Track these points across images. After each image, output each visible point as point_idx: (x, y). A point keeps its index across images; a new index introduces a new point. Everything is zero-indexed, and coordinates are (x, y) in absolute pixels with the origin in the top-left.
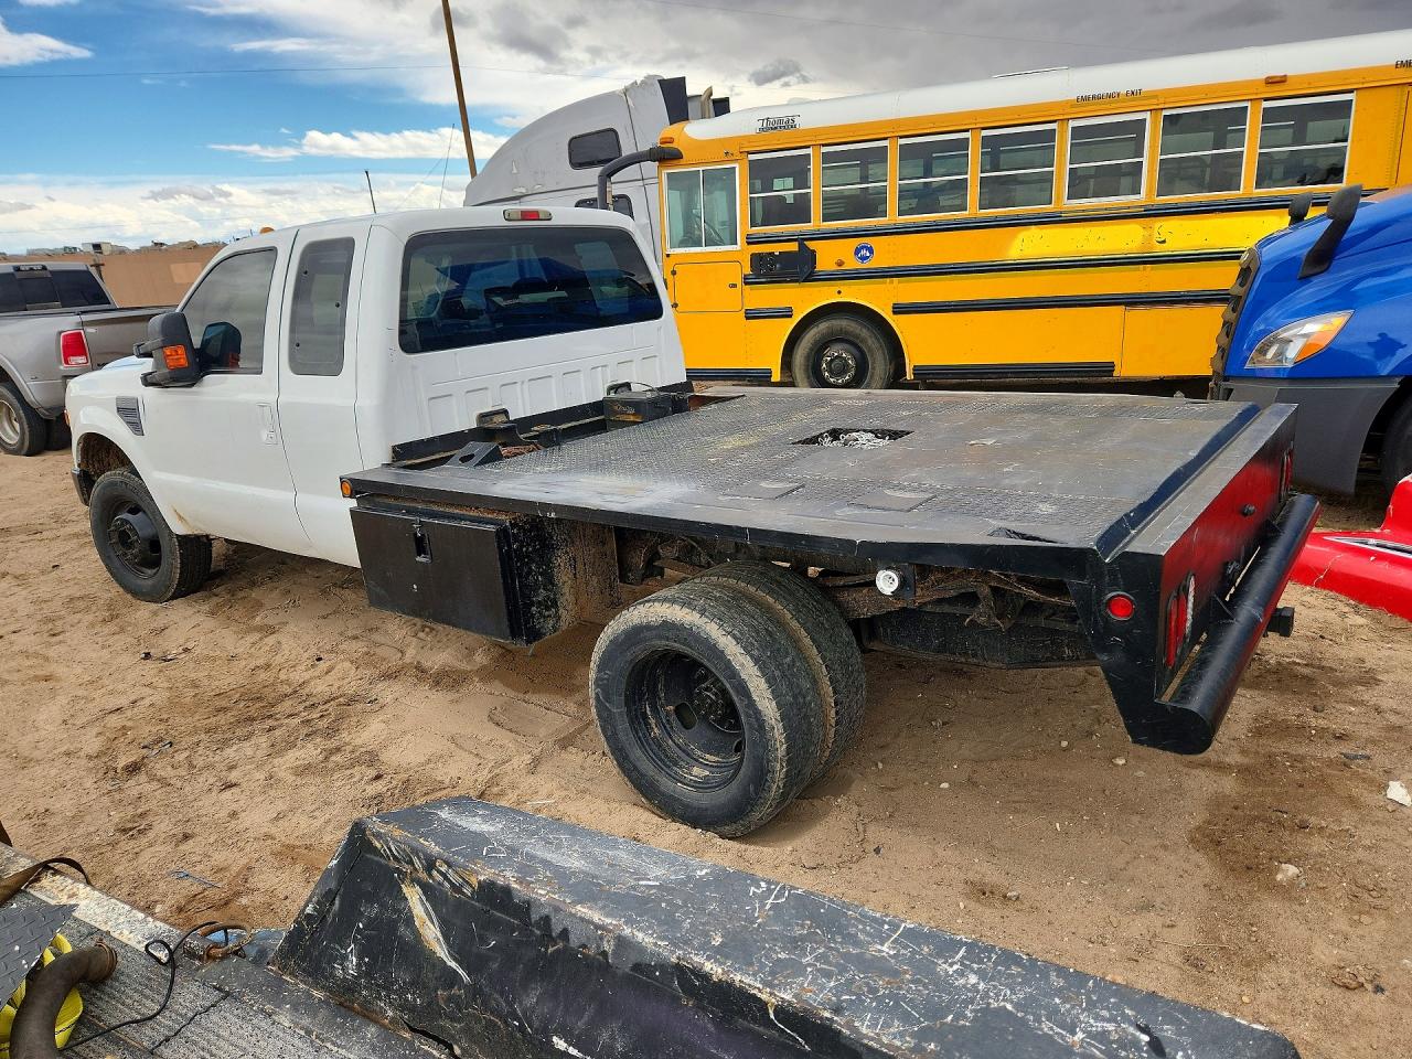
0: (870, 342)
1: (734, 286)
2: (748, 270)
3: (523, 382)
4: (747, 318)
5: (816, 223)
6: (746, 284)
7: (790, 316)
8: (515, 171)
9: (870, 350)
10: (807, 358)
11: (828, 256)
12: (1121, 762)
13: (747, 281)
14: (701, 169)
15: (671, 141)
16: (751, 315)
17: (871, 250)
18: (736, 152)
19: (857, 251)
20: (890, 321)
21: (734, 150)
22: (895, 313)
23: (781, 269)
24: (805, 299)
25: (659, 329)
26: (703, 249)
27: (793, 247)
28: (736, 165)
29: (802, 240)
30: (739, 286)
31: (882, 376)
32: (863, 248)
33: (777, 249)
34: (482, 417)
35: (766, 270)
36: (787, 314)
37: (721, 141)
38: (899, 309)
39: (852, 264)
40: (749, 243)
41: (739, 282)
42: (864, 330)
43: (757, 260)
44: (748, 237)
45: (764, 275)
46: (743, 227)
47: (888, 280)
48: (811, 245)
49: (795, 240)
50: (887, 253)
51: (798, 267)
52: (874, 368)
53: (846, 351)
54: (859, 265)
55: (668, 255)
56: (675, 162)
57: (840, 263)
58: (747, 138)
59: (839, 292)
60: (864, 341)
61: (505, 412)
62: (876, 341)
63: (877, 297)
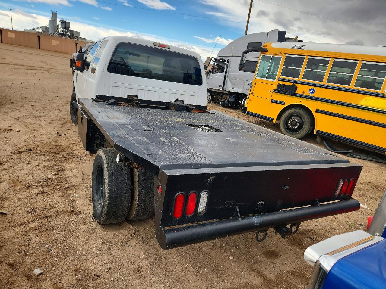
0: (306, 119)
1: (270, 92)
2: (276, 88)
3: (146, 90)
4: (271, 102)
5: (300, 79)
6: (274, 92)
7: (284, 105)
8: (232, 49)
9: (305, 121)
10: (285, 118)
11: (301, 89)
12: (231, 258)
13: (274, 91)
14: (272, 56)
15: (266, 46)
16: (272, 101)
17: (314, 91)
18: (283, 53)
19: (310, 90)
20: (314, 114)
21: (283, 52)
22: (316, 112)
23: (285, 90)
24: (290, 100)
25: (199, 88)
26: (265, 79)
27: (291, 84)
28: (282, 57)
29: (294, 82)
30: (272, 92)
31: (307, 130)
32: (312, 89)
33: (286, 84)
34: (129, 96)
35: (281, 89)
36: (283, 103)
37: (279, 49)
38: (318, 111)
39: (308, 94)
40: (278, 80)
41: (272, 91)
42: (305, 115)
43: (280, 86)
44: (279, 78)
45: (280, 91)
46: (278, 75)
47: (317, 101)
48: (296, 85)
49: (292, 82)
50: (319, 93)
51: (291, 91)
52: (304, 127)
53: (298, 119)
54: (309, 94)
55: (255, 79)
56: (265, 53)
57: (304, 93)
58: (288, 50)
59: (301, 101)
60: (304, 118)
61: (137, 97)
62: (308, 119)
63: (312, 106)
